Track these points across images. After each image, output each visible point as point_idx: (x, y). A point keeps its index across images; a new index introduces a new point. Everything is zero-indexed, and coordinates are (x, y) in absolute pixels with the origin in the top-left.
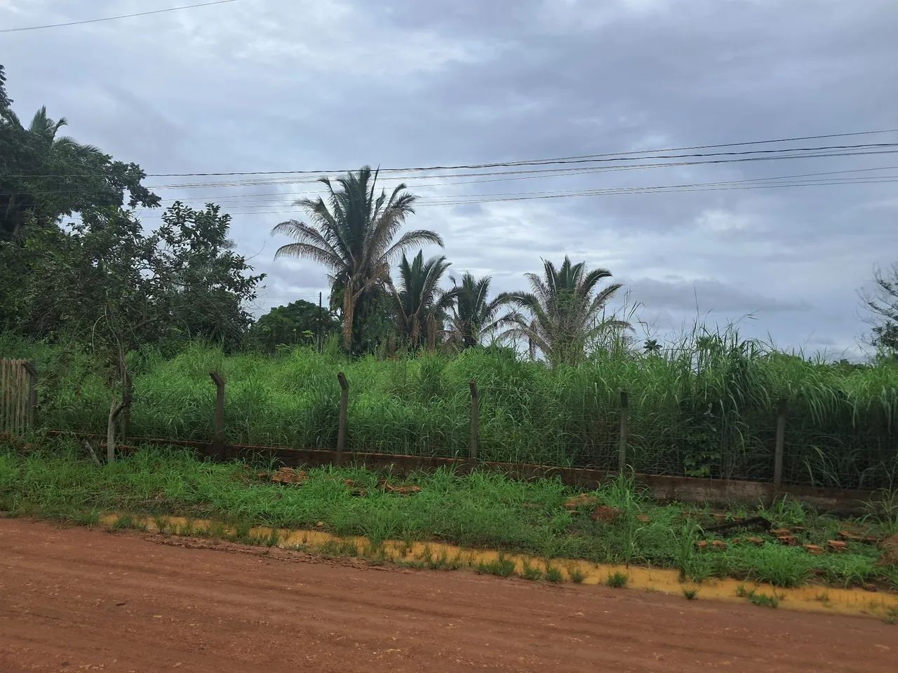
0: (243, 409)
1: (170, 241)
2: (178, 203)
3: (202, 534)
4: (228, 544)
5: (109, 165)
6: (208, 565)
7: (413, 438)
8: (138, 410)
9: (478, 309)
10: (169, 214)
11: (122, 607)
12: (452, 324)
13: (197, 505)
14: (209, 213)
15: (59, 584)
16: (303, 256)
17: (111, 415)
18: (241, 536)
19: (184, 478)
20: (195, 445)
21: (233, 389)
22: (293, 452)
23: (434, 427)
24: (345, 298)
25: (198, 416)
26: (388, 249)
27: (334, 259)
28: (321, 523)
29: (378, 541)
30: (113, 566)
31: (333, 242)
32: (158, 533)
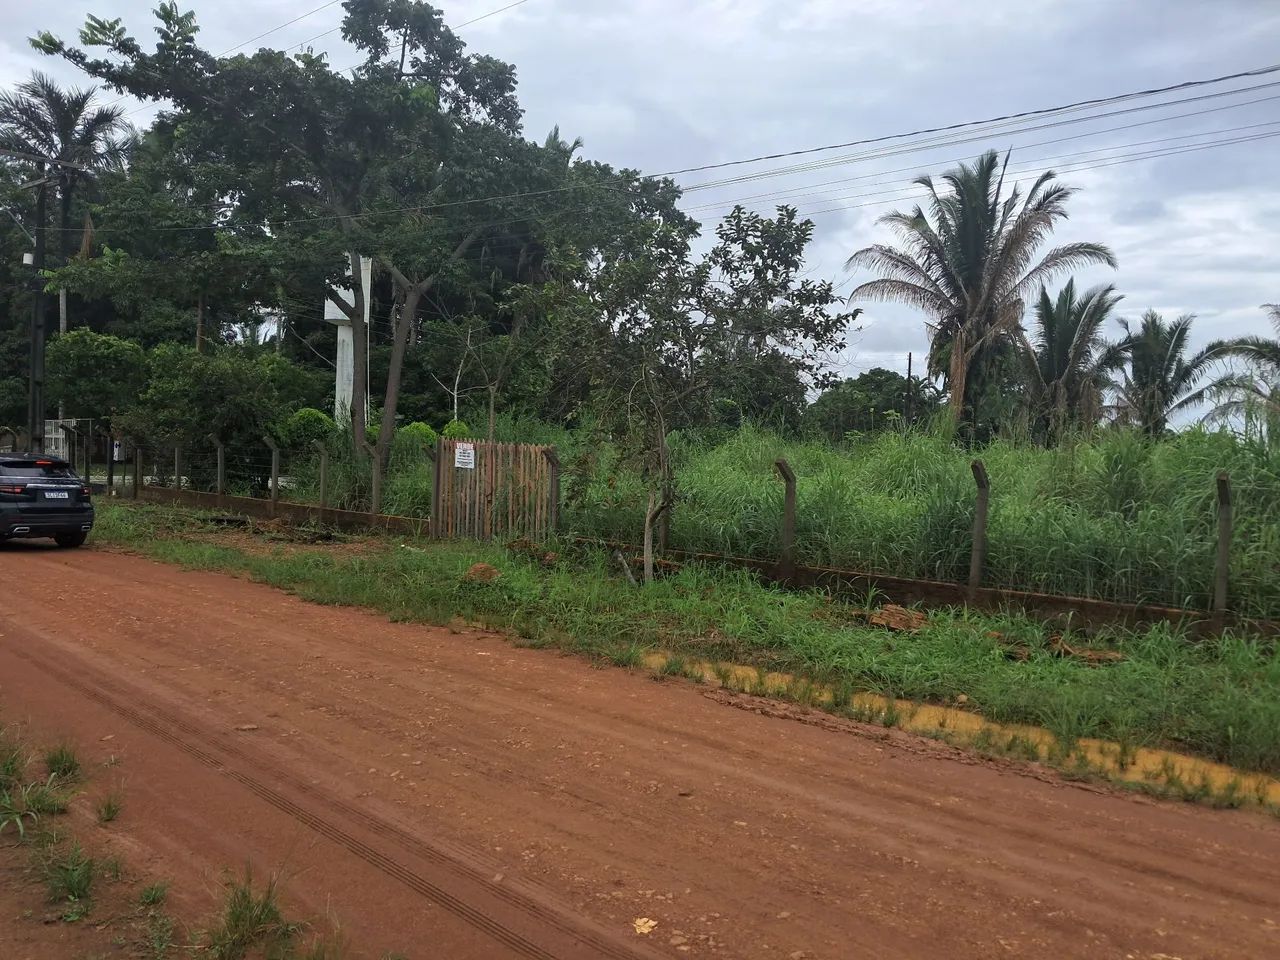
0: (821, 513)
1: (727, 267)
2: (738, 208)
3: (784, 696)
4: (823, 715)
5: (636, 184)
6: (800, 747)
7: (1100, 572)
8: (681, 513)
9: (1168, 370)
10: (726, 226)
11: (686, 798)
12: (1121, 395)
13: (767, 650)
14: (780, 221)
15: (599, 749)
16: (889, 298)
17: (648, 519)
18: (839, 705)
19: (748, 611)
20: (757, 565)
21: (807, 488)
22: (898, 581)
23: (1142, 555)
24: (953, 357)
25: (758, 525)
26: (1021, 278)
27: (936, 299)
28: (963, 698)
29: (1068, 739)
30: (667, 731)
31: (935, 273)
32: (721, 688)
